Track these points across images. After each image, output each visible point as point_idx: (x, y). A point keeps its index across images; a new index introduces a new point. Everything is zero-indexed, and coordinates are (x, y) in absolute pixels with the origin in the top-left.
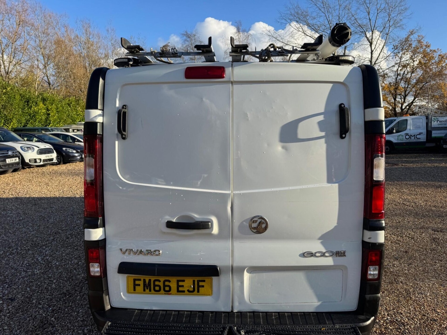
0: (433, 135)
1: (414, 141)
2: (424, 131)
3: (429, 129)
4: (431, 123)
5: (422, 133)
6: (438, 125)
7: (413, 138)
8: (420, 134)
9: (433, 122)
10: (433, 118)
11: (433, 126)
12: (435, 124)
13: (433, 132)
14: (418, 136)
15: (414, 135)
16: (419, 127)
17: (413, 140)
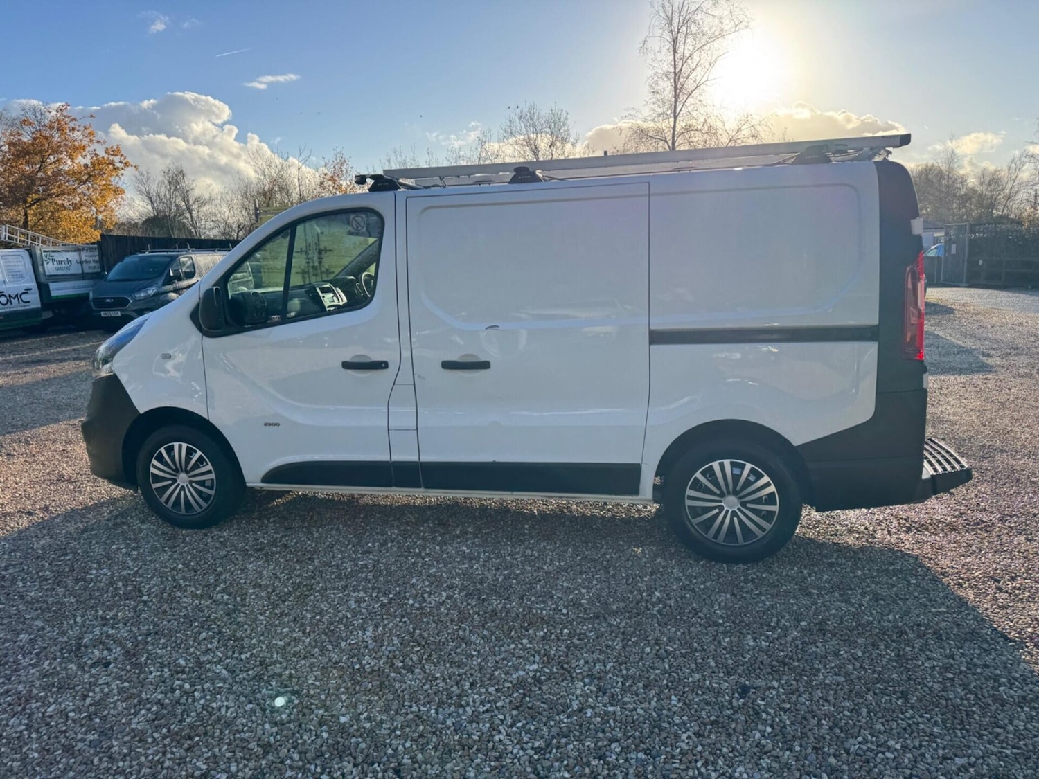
0: (54, 293)
1: (19, 308)
2: (33, 285)
3: (43, 280)
4: (42, 264)
5: (30, 289)
6: (58, 269)
7: (15, 301)
8: (27, 291)
9: (45, 263)
10: (43, 254)
11: (47, 273)
12: (50, 268)
13: (52, 286)
14: (25, 297)
15: (17, 295)
16: (22, 277)
17: (16, 306)
